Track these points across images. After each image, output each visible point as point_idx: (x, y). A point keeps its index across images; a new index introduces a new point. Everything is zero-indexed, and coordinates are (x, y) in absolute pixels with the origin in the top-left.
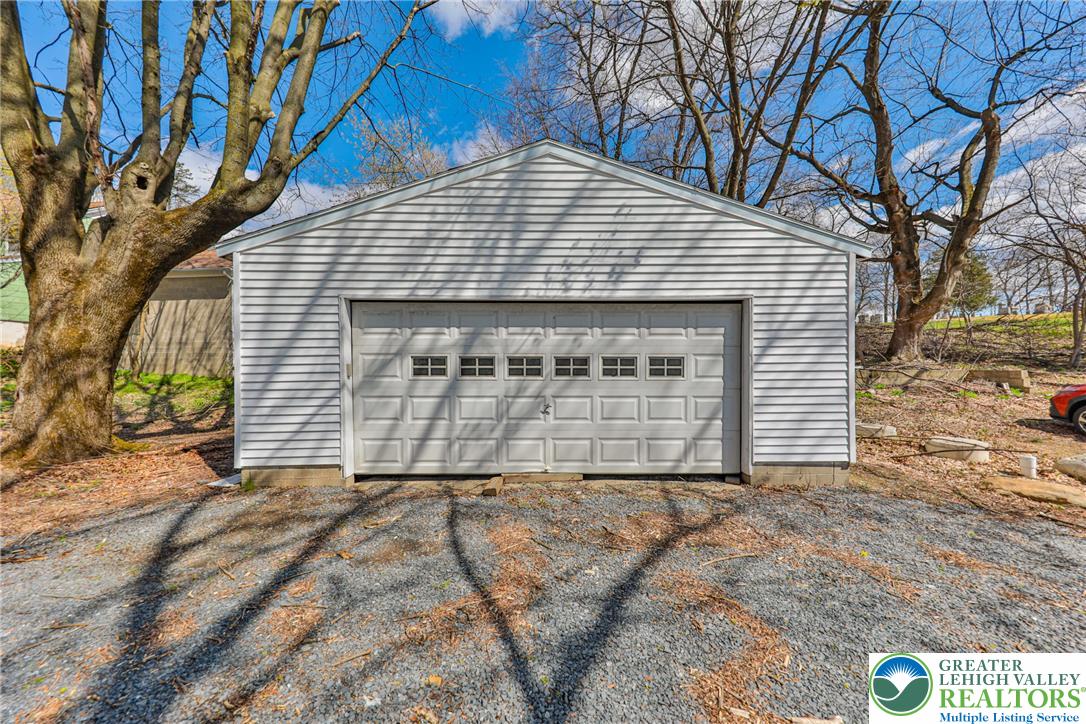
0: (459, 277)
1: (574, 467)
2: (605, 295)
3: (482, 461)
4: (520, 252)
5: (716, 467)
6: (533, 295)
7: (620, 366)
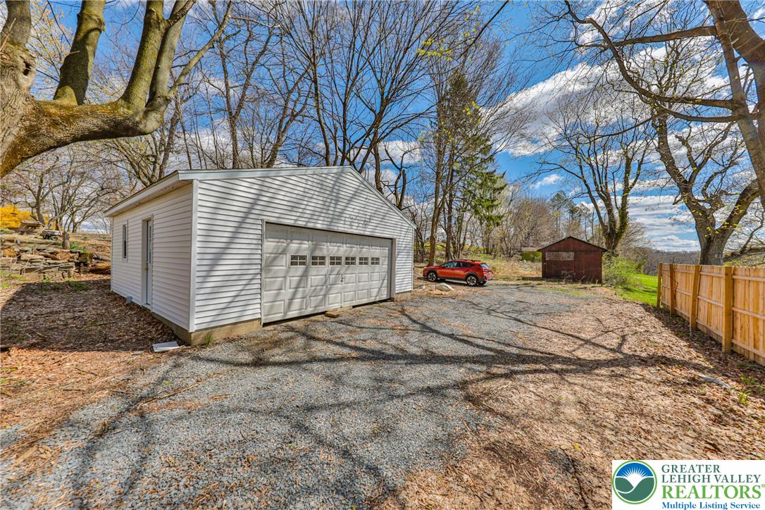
0: (315, 217)
1: (348, 304)
2: (362, 232)
3: (316, 307)
4: (338, 210)
5: (384, 297)
6: (341, 229)
7: (364, 261)
